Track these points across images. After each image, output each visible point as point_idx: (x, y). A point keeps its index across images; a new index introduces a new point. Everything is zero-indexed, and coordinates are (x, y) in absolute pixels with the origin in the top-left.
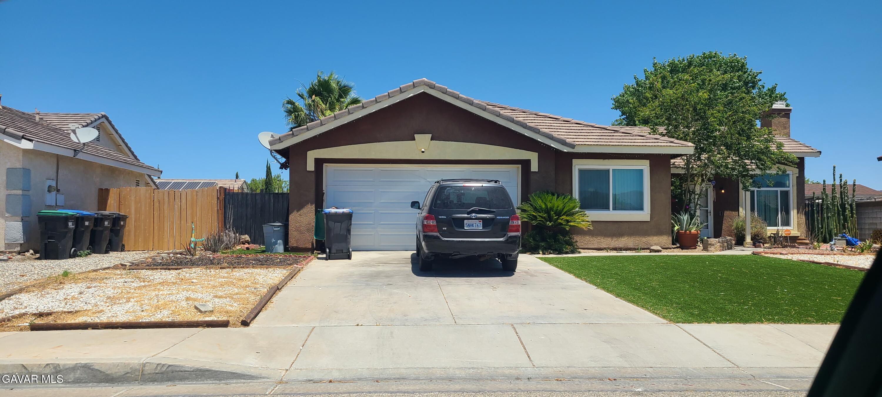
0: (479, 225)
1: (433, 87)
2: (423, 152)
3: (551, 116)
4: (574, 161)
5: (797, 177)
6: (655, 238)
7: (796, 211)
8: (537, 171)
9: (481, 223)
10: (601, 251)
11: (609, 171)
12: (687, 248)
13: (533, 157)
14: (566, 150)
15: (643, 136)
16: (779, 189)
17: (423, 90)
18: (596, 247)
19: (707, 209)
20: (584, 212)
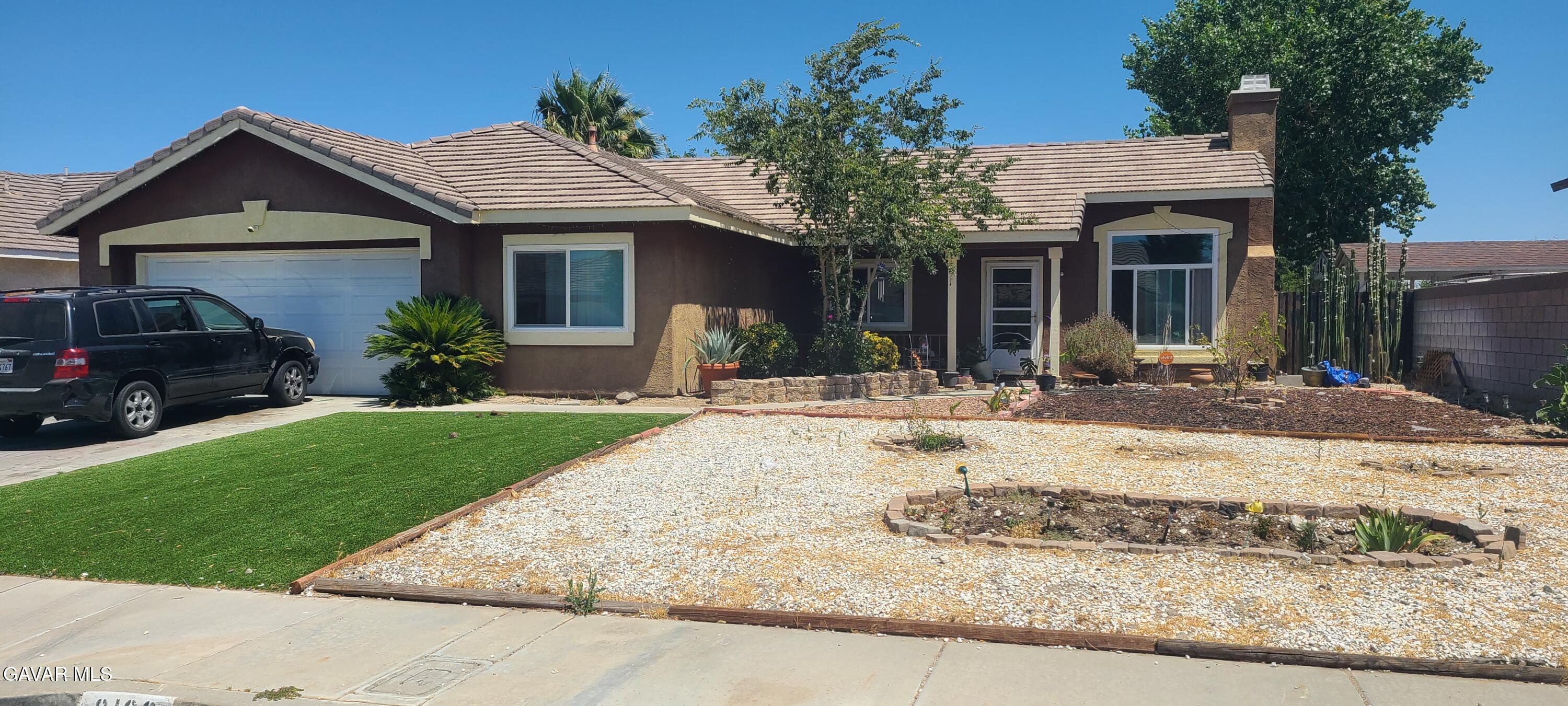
0: (8, 366)
1: (250, 120)
2: (250, 230)
4: (507, 239)
5: (1229, 239)
8: (430, 258)
9: (12, 363)
11: (566, 254)
13: (423, 233)
16: (1189, 267)
17: (236, 129)
19: (1028, 309)
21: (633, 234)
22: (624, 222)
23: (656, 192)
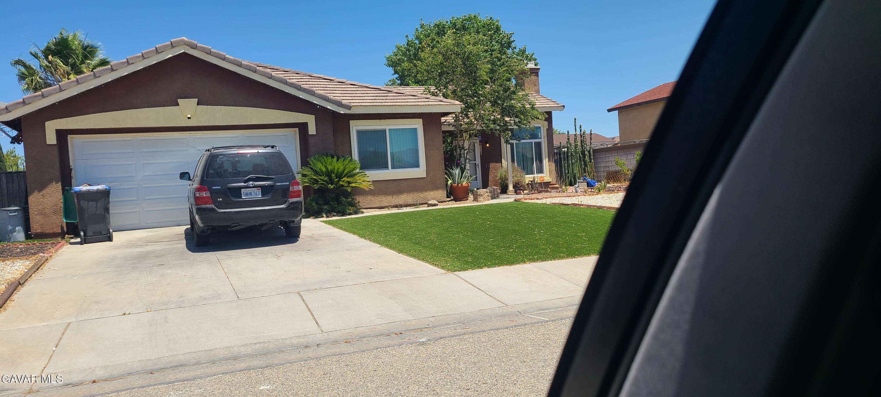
0: (258, 193)
1: (194, 47)
2: (189, 118)
3: (325, 77)
4: (352, 122)
5: (547, 129)
6: (432, 193)
7: (547, 160)
8: (315, 133)
9: (260, 191)
10: (383, 209)
11: (385, 131)
12: (460, 200)
13: (310, 120)
14: (342, 111)
15: (415, 96)
16: (533, 141)
17: (183, 51)
18: (378, 206)
19: (475, 162)
20: (365, 172)
21: (421, 119)
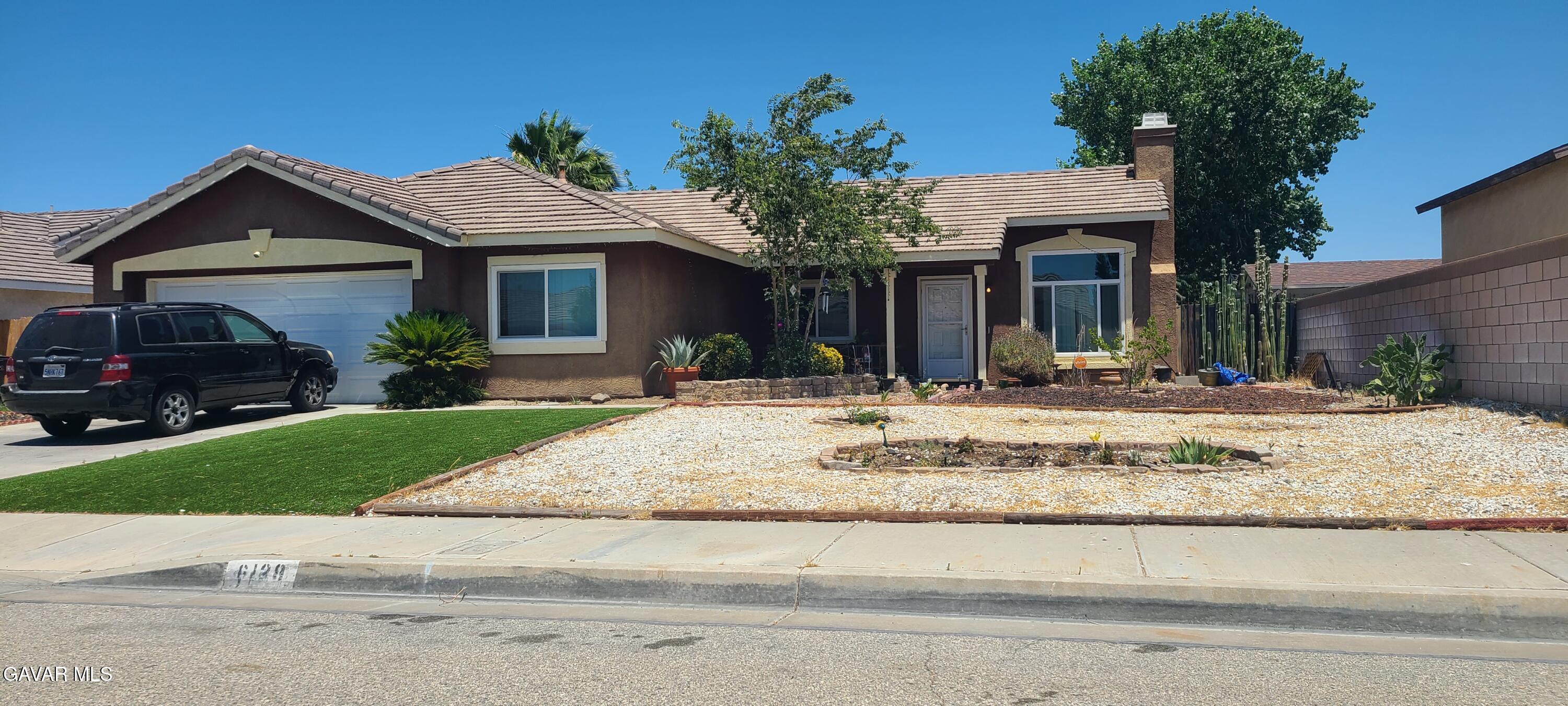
0: (61, 371)
1: (258, 158)
2: (256, 256)
4: (491, 260)
5: (1133, 258)
6: (615, 380)
7: (1130, 322)
8: (421, 278)
9: (64, 368)
11: (543, 273)
13: (415, 256)
16: (1099, 282)
17: (245, 164)
19: (960, 322)
21: (604, 254)
22: (597, 244)
23: (624, 217)
